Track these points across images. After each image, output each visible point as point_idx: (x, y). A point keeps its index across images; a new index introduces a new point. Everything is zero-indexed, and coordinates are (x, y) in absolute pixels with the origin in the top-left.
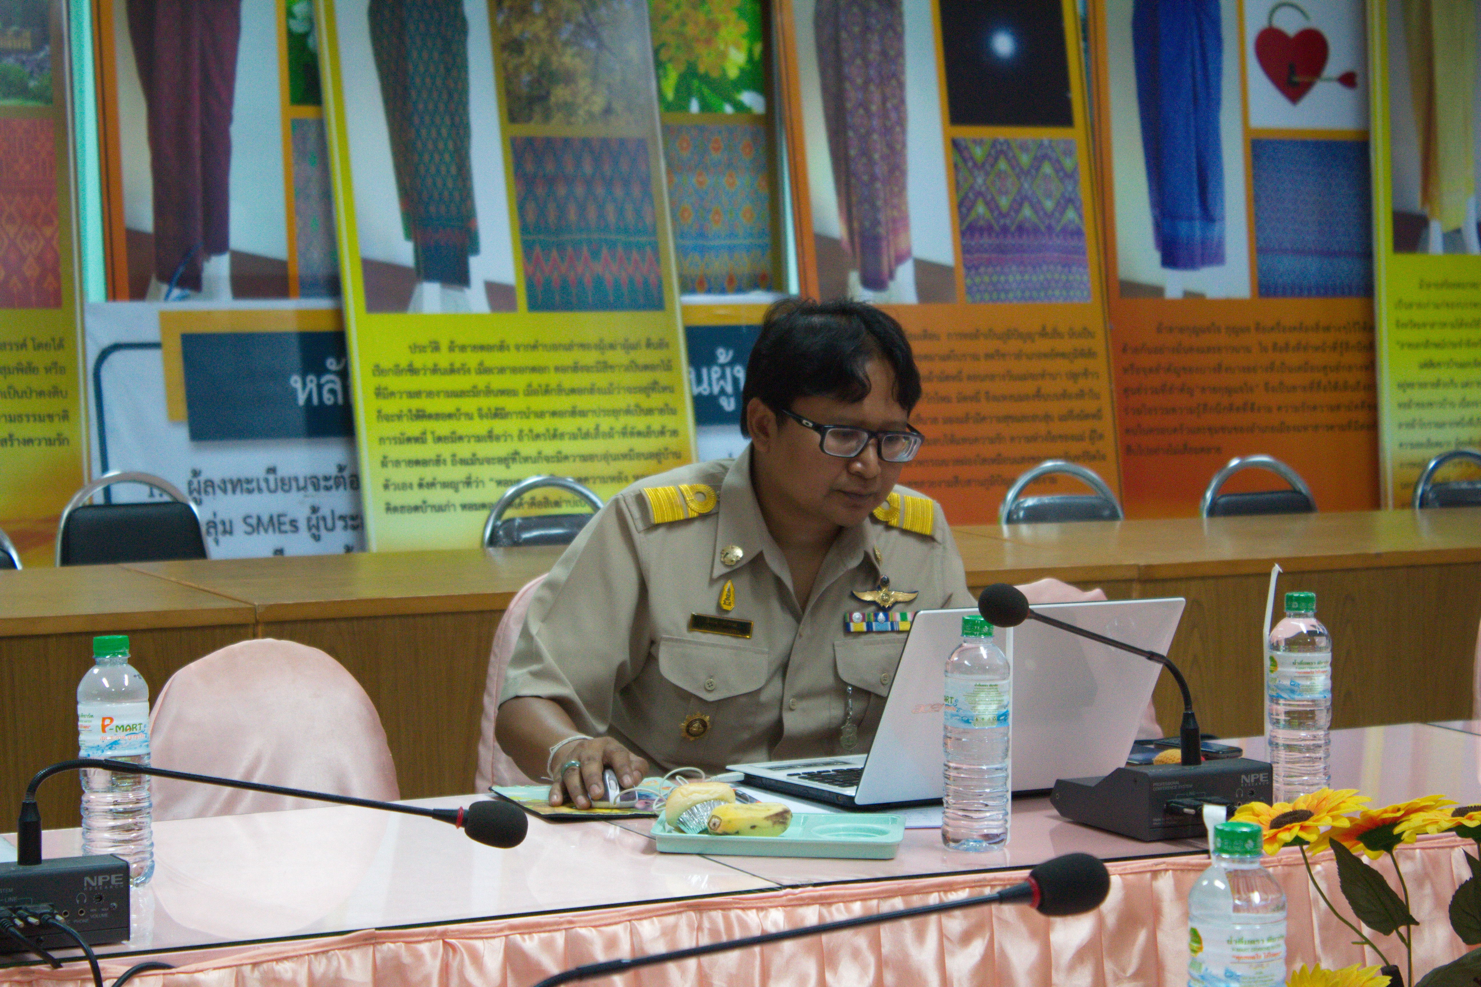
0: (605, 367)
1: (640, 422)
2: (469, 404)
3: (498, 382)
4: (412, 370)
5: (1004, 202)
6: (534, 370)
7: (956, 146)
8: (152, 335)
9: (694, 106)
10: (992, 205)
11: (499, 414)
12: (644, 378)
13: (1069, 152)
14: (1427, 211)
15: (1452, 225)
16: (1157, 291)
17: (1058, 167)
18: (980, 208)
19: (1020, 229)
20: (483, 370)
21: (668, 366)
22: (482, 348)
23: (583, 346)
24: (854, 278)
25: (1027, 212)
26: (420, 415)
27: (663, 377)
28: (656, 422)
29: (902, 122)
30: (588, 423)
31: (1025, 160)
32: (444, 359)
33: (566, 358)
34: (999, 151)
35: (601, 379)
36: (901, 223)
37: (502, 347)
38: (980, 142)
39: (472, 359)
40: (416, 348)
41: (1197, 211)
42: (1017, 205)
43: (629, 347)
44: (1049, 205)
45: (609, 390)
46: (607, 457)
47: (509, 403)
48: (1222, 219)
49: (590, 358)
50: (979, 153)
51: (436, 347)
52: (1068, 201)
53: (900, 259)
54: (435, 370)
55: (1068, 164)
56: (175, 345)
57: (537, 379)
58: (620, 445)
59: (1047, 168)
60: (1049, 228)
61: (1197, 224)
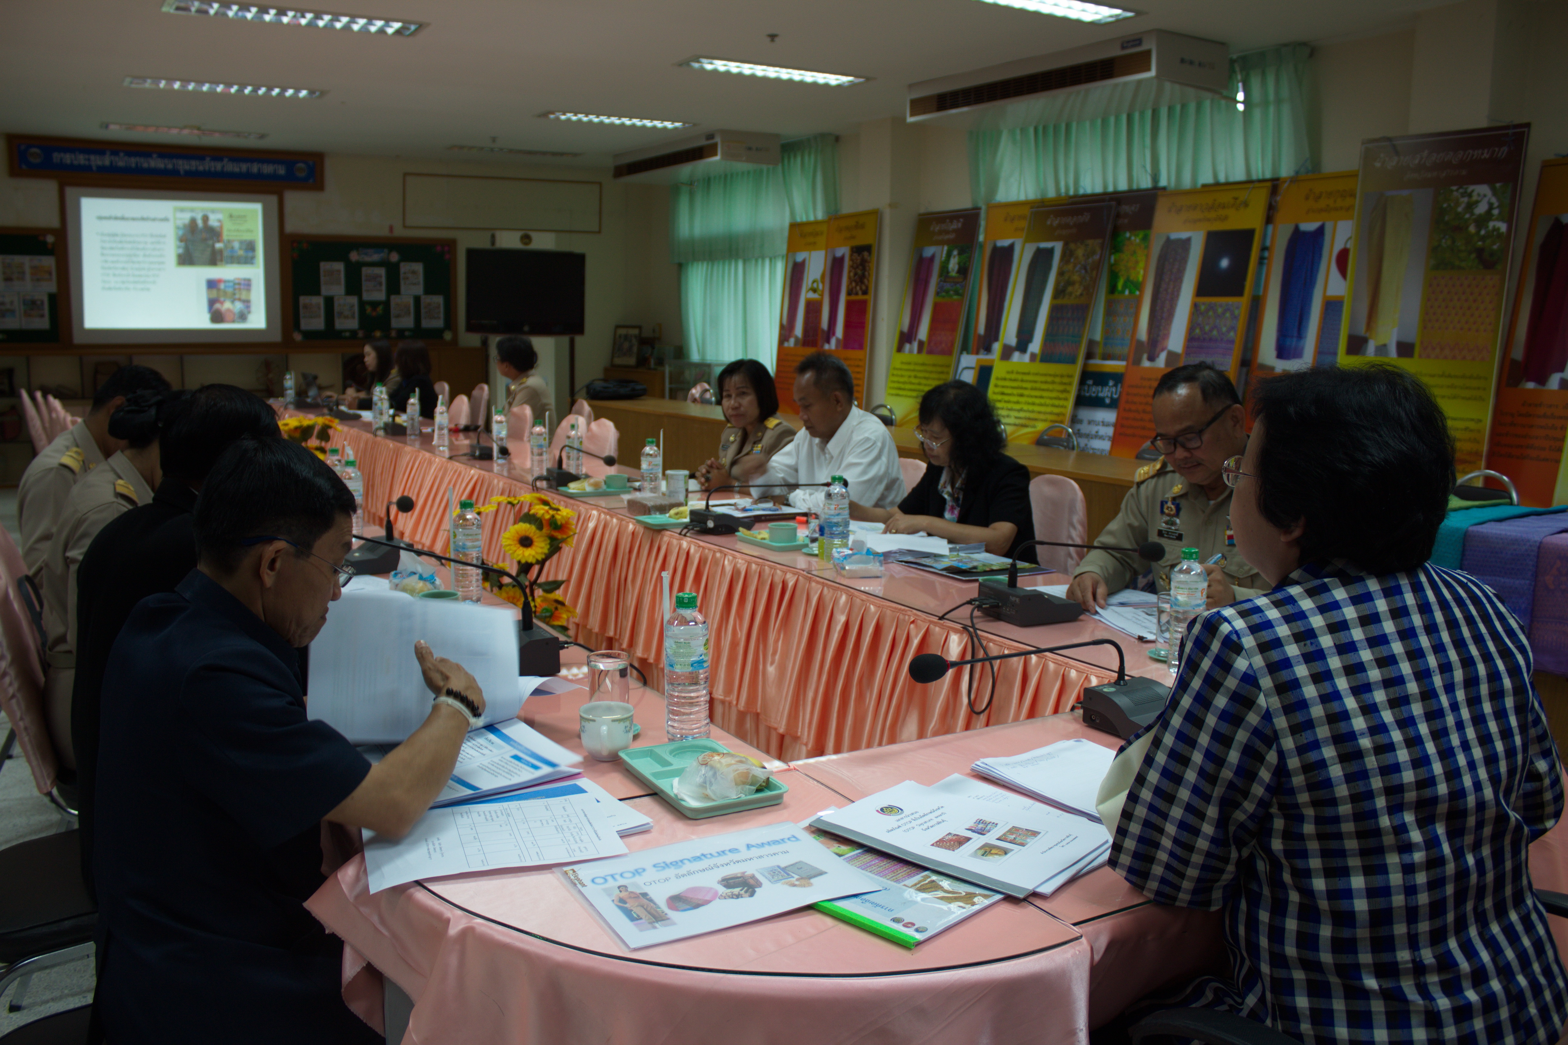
0: (1053, 383)
1: (1056, 402)
2: (1015, 392)
3: (1025, 385)
4: (1005, 379)
5: (1207, 328)
6: (1035, 382)
7: (1195, 306)
8: (973, 365)
9: (1127, 292)
10: (1202, 329)
11: (1021, 395)
12: (1061, 388)
13: (1238, 308)
14: (1368, 335)
15: (1381, 342)
16: (1272, 369)
17: (1232, 314)
18: (1198, 331)
19: (1211, 340)
20: (1022, 381)
21: (1070, 384)
22: (1024, 374)
23: (1050, 375)
24: (1145, 356)
25: (1215, 333)
26: (1003, 394)
27: (1068, 388)
28: (1061, 403)
29: (1178, 296)
30: (1042, 401)
31: (1220, 311)
32: (1013, 376)
33: (1043, 379)
34: (1211, 307)
35: (1051, 387)
36: (1166, 336)
37: (1028, 374)
38: (1204, 304)
39: (1020, 377)
40: (1008, 372)
41: (1295, 334)
42: (1211, 330)
43: (1062, 376)
44: (1224, 330)
45: (1051, 391)
46: (1045, 413)
47: (1026, 392)
48: (1305, 337)
49: (1049, 379)
50: (1203, 308)
51: (1012, 372)
52: (1233, 328)
53: (1163, 350)
54: (1011, 380)
55: (1236, 312)
56: (978, 368)
57: (1034, 385)
58: (1049, 409)
59: (1228, 315)
60: (1222, 339)
61: (1295, 340)
